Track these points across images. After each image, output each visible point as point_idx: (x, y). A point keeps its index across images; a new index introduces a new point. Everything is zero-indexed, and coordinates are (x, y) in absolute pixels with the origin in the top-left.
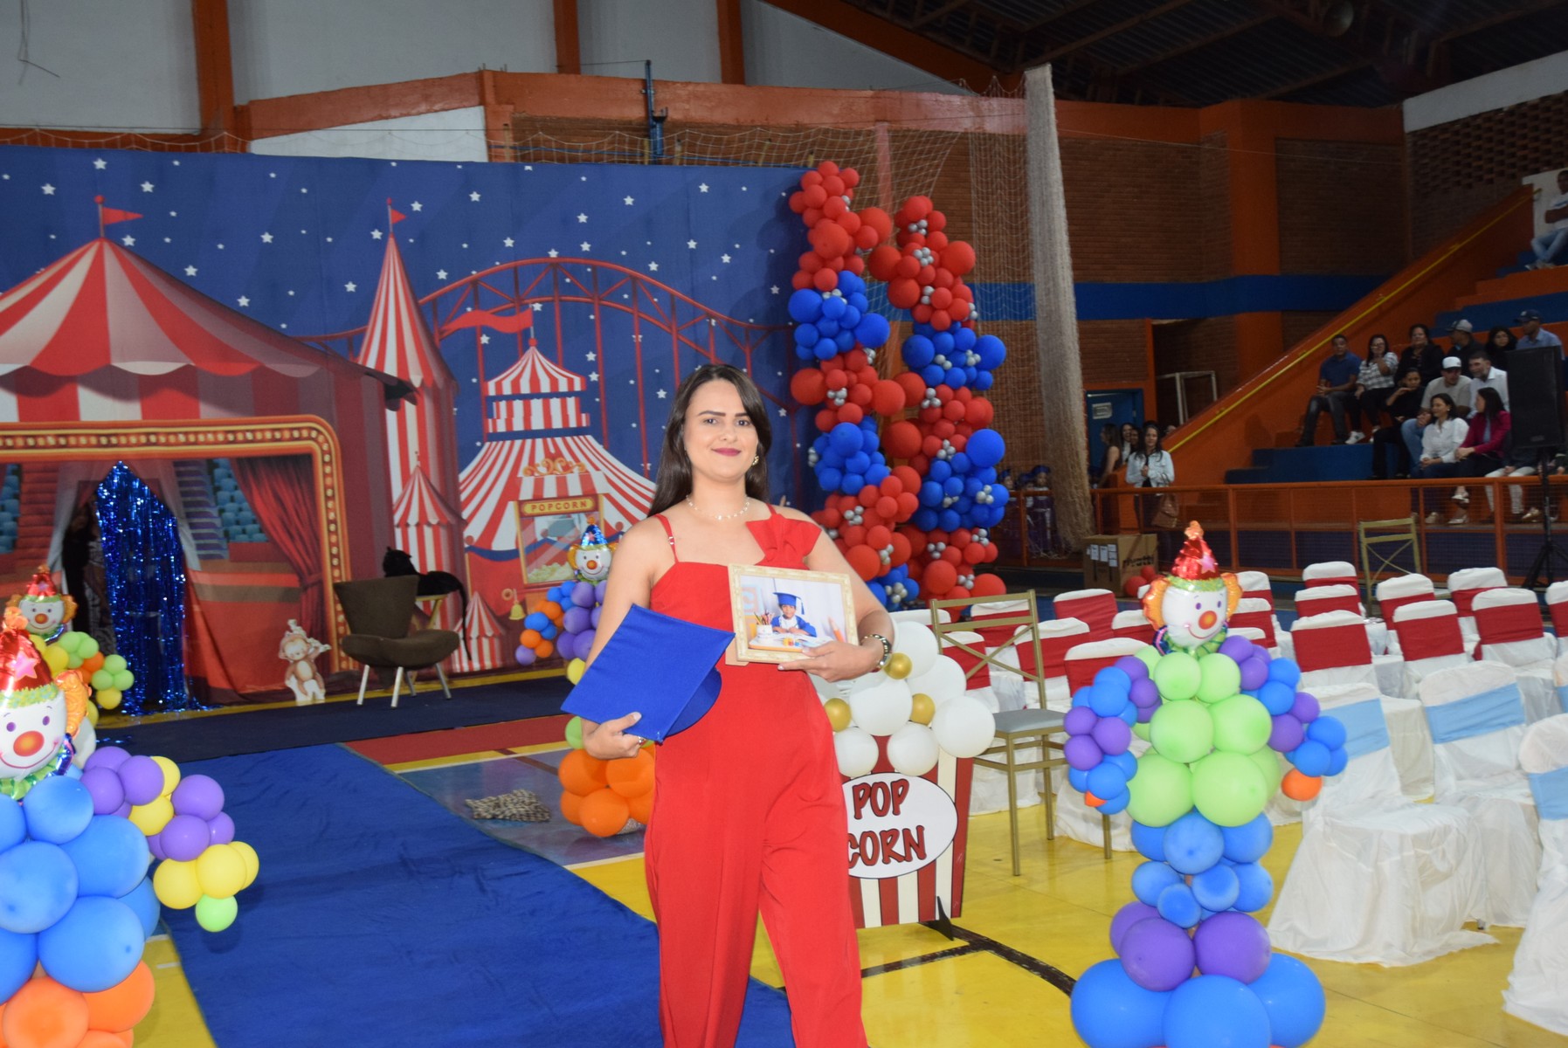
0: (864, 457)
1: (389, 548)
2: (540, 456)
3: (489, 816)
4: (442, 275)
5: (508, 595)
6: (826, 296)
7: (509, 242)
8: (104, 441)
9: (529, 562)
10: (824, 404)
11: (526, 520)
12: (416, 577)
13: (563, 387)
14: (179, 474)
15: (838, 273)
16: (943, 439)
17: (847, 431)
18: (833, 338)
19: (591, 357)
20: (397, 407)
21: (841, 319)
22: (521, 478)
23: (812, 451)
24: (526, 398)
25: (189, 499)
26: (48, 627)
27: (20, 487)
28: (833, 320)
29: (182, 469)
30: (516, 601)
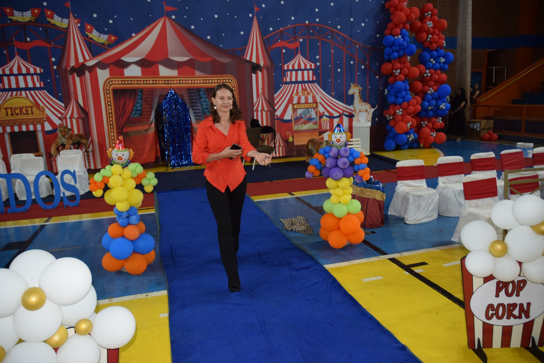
0: (404, 93)
1: (252, 118)
2: (300, 89)
3: (290, 230)
4: (271, 29)
5: (288, 134)
6: (396, 38)
7: (293, 18)
8: (167, 82)
9: (295, 123)
10: (392, 74)
11: (295, 110)
12: (261, 128)
13: (308, 67)
14: (189, 93)
15: (400, 30)
16: (430, 87)
17: (399, 84)
18: (397, 52)
19: (318, 57)
20: (256, 73)
21: (401, 45)
22: (294, 97)
23: (386, 90)
24: (296, 71)
25: (192, 101)
26: (124, 161)
27: (142, 97)
28: (398, 46)
29: (190, 91)
30: (291, 135)
